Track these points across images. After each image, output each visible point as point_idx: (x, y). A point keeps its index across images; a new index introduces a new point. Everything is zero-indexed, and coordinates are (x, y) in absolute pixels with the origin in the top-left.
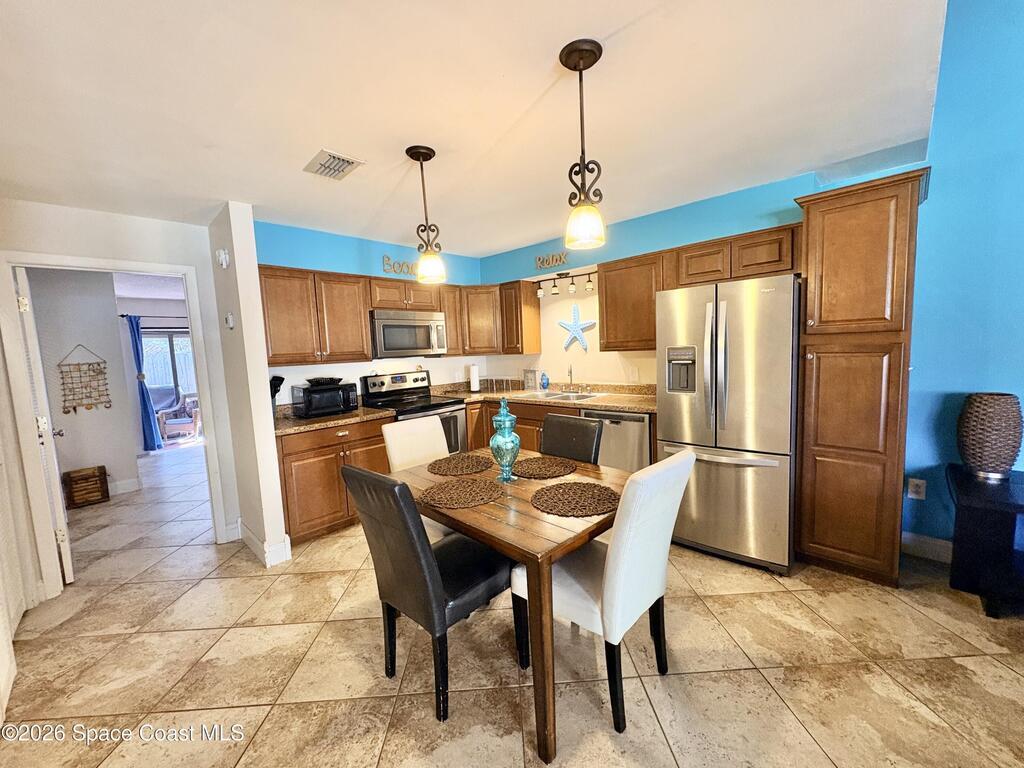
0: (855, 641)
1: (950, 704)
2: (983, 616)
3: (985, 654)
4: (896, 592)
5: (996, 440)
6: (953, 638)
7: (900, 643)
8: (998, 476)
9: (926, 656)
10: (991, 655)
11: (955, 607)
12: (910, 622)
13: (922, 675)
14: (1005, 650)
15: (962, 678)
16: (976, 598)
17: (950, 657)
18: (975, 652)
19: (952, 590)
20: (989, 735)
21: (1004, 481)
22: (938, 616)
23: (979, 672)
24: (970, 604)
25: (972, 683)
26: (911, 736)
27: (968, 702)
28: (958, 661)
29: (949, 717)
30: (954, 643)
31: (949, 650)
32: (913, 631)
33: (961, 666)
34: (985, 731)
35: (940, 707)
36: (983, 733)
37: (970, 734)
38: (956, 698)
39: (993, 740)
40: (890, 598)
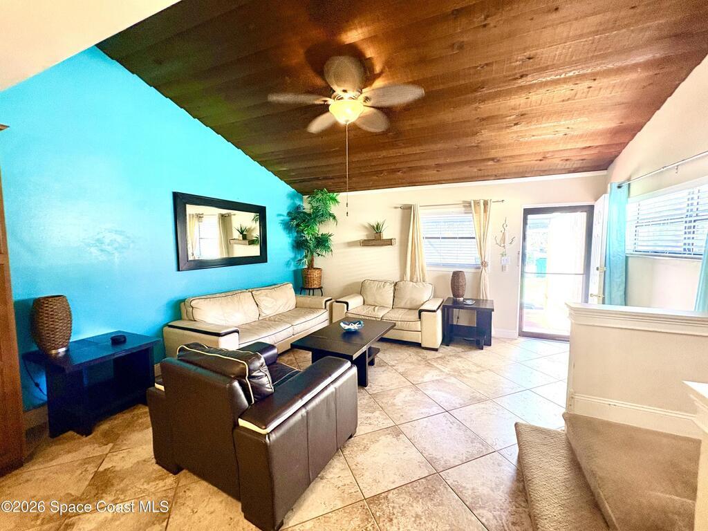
0: (39, 522)
1: (123, 491)
2: (85, 439)
3: (107, 454)
4: (24, 469)
5: (62, 326)
6: (86, 461)
7: (66, 492)
8: (64, 349)
9: (87, 483)
10: (109, 452)
11: (67, 446)
12: (55, 476)
13: (97, 494)
14: (111, 445)
15: (113, 475)
16: (70, 433)
17: (96, 472)
18: (102, 458)
19: (55, 439)
20: (148, 484)
21: (67, 351)
22: (66, 458)
23: (114, 464)
24: (72, 438)
25: (118, 471)
26: (129, 525)
27: (126, 481)
28: (101, 469)
29: (130, 496)
30: (89, 463)
31: (92, 469)
32: (64, 478)
33: (105, 470)
34: (145, 484)
35: (122, 497)
36: (146, 486)
37: (144, 492)
38: (122, 485)
39: (151, 484)
40: (26, 476)
